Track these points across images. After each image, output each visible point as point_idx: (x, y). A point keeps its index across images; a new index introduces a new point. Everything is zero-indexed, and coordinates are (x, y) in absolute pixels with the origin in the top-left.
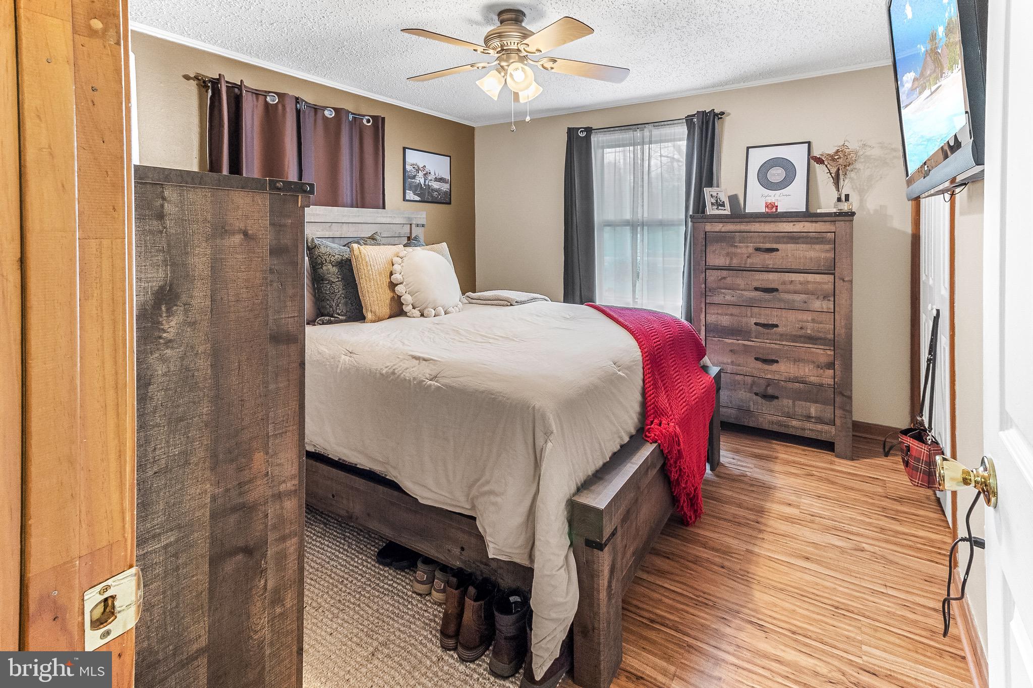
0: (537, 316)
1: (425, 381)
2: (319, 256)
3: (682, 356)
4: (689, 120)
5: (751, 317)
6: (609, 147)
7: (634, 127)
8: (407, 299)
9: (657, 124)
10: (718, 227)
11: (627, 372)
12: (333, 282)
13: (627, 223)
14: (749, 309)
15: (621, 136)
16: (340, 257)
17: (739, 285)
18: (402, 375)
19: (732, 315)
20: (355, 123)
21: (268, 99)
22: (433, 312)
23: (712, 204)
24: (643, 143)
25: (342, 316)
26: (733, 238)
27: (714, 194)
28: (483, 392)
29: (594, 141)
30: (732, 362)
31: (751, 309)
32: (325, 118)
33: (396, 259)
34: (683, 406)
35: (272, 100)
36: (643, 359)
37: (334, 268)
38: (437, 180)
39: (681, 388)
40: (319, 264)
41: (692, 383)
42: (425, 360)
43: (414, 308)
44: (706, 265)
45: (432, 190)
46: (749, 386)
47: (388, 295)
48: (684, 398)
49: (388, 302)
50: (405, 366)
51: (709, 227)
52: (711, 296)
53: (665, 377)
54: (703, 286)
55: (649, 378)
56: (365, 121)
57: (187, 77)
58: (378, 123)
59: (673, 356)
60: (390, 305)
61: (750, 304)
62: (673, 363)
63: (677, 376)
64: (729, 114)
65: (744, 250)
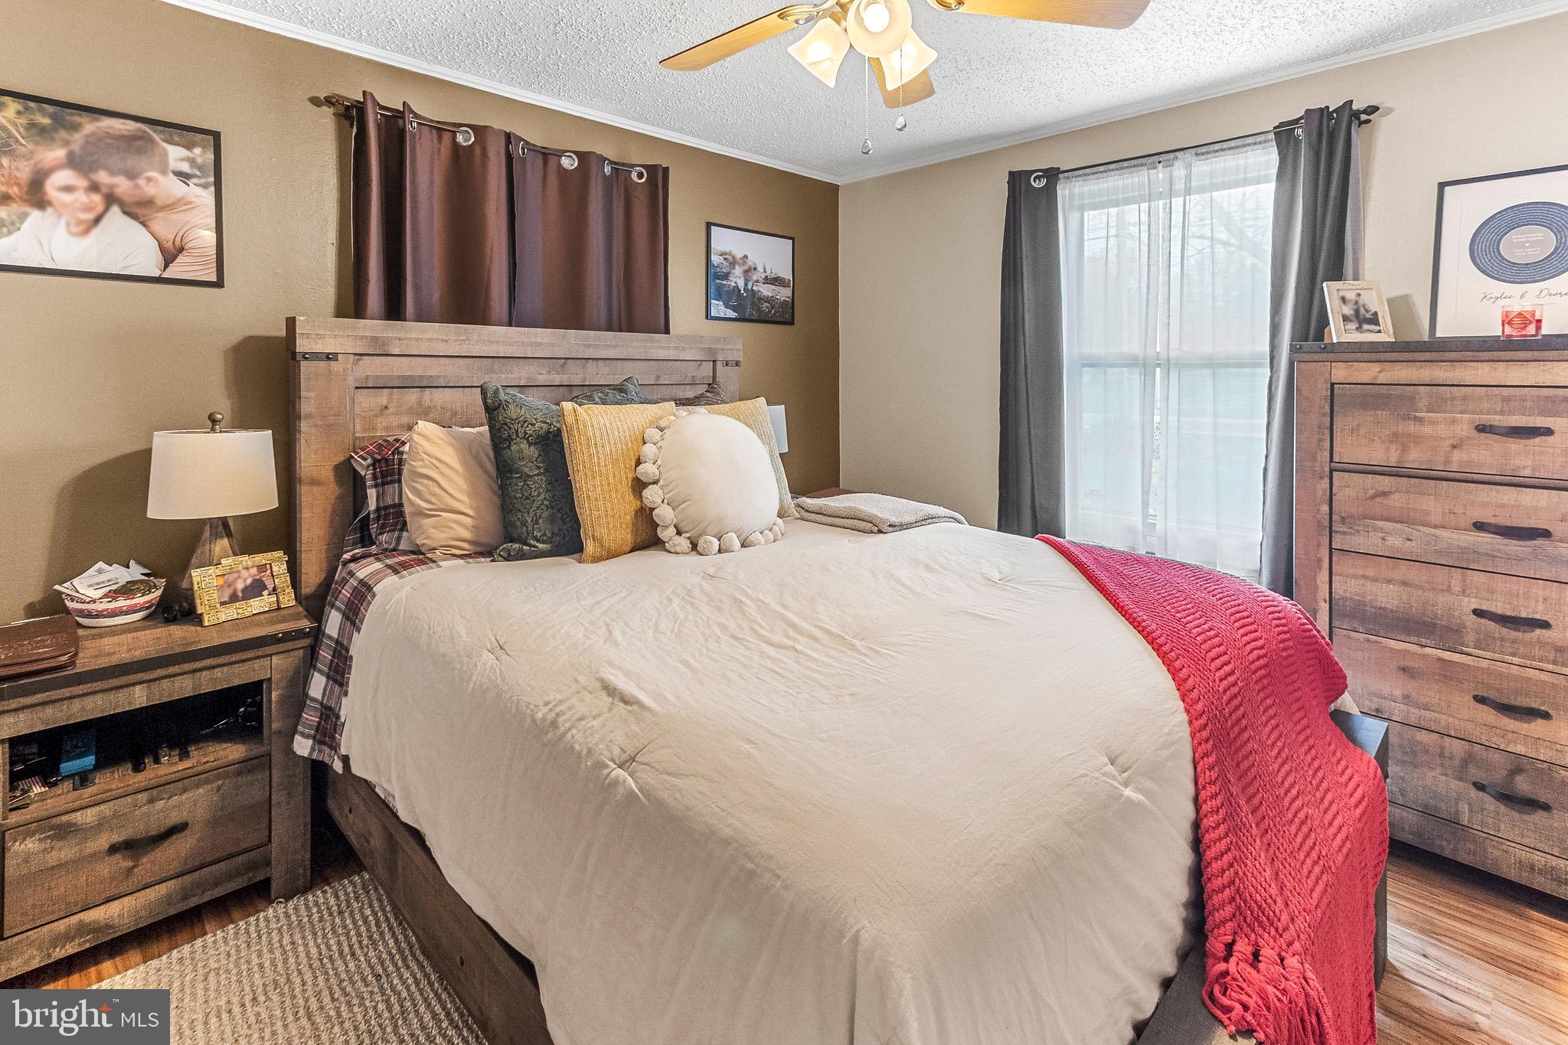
0: (928, 568)
1: (606, 766)
2: (506, 424)
3: (1295, 707)
4: (1284, 134)
5: (1463, 593)
6: (1094, 207)
7: (1151, 159)
8: (665, 514)
9: (1203, 149)
10: (1367, 372)
11: (1148, 784)
12: (529, 476)
13: (1132, 362)
14: (1457, 574)
15: (1121, 183)
16: (545, 426)
17: (1427, 513)
18: (569, 736)
19: (1405, 583)
20: (617, 179)
21: (460, 138)
22: (716, 543)
23: (1346, 319)
24: (1171, 194)
25: (544, 542)
26: (1412, 399)
27: (1351, 296)
28: (725, 843)
29: (1064, 196)
30: (1406, 697)
31: (1463, 575)
32: (562, 172)
33: (652, 433)
34: (1313, 877)
35: (464, 139)
36: (1193, 735)
37: (532, 448)
38: (768, 281)
39: (1302, 815)
40: (505, 440)
41: (1328, 790)
42: (626, 701)
43: (679, 533)
44: (1331, 461)
45: (760, 299)
46: (1457, 763)
47: (628, 506)
48: (1312, 848)
49: (629, 518)
50: (582, 709)
51: (1340, 372)
52: (1344, 533)
53: (1256, 784)
54: (1325, 508)
55: (1214, 796)
56: (634, 176)
57: (315, 101)
58: (658, 177)
59: (1271, 712)
60: (634, 524)
61: (1462, 564)
62: (1273, 737)
63: (1287, 774)
64: (1390, 111)
65: (1442, 430)
